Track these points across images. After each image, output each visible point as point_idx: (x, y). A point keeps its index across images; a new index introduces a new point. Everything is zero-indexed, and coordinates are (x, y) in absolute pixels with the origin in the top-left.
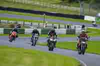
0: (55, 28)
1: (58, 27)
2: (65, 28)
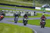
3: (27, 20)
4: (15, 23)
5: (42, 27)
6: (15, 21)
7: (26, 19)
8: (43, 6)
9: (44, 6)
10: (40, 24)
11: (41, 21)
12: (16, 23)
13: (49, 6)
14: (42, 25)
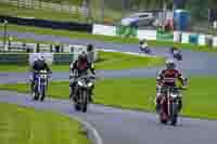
0: (28, 51)
1: (35, 48)
2: (52, 51)
3: (90, 84)
4: (36, 98)
5: (164, 122)
6: (36, 90)
7: (87, 82)
8: (126, 22)
9: (133, 20)
10: (158, 108)
11: (159, 94)
12: (42, 99)
13: (153, 20)
14: (166, 111)
